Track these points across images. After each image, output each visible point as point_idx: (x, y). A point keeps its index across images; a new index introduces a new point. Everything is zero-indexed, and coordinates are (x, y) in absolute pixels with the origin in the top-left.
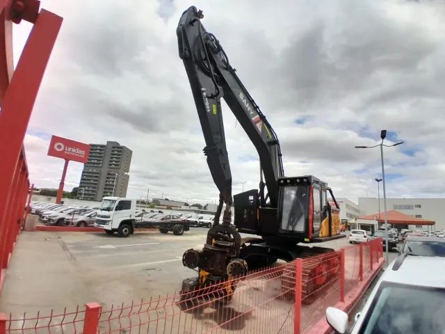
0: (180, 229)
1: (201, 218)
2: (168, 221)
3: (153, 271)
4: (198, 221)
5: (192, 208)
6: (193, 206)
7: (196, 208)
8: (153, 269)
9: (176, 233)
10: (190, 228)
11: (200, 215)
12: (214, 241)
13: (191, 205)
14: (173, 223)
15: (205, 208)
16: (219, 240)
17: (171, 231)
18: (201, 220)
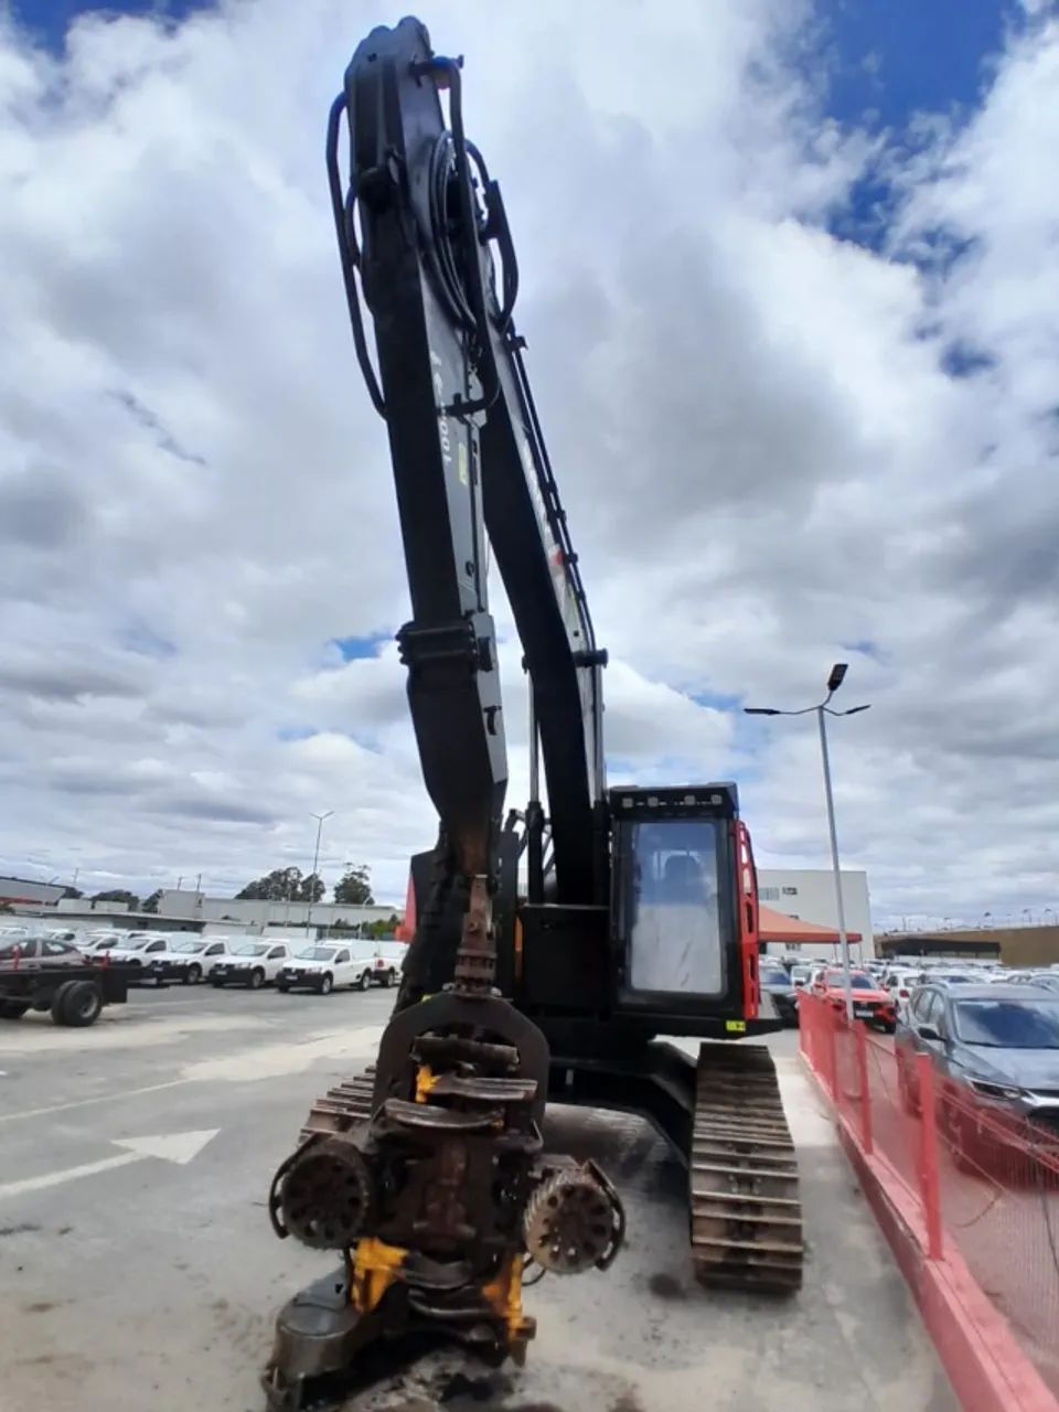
0: (84, 999)
1: (159, 946)
2: (24, 964)
3: (27, 1238)
4: (146, 958)
5: (104, 908)
6: (103, 897)
7: (121, 909)
8: (27, 1228)
9: (70, 1017)
10: (131, 992)
11: (153, 936)
12: (426, 1082)
13: (89, 894)
14: (55, 976)
15: (151, 904)
16: (462, 1073)
17: (42, 1007)
18: (160, 957)
